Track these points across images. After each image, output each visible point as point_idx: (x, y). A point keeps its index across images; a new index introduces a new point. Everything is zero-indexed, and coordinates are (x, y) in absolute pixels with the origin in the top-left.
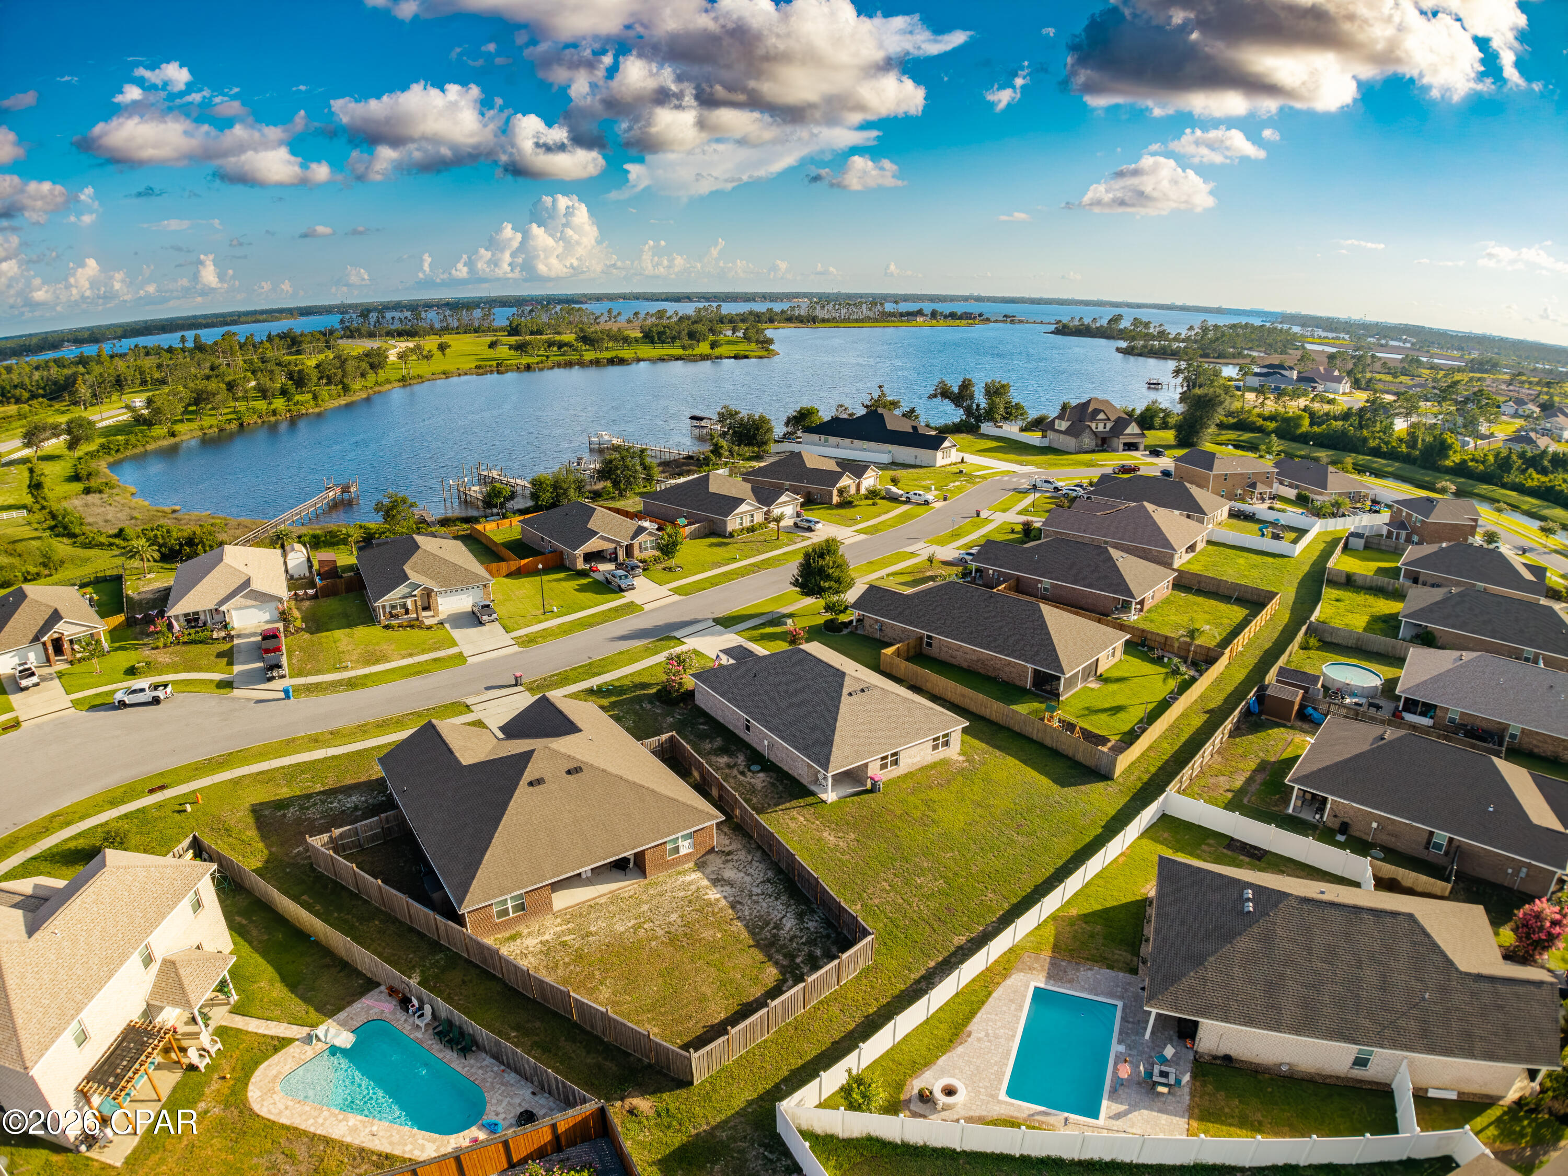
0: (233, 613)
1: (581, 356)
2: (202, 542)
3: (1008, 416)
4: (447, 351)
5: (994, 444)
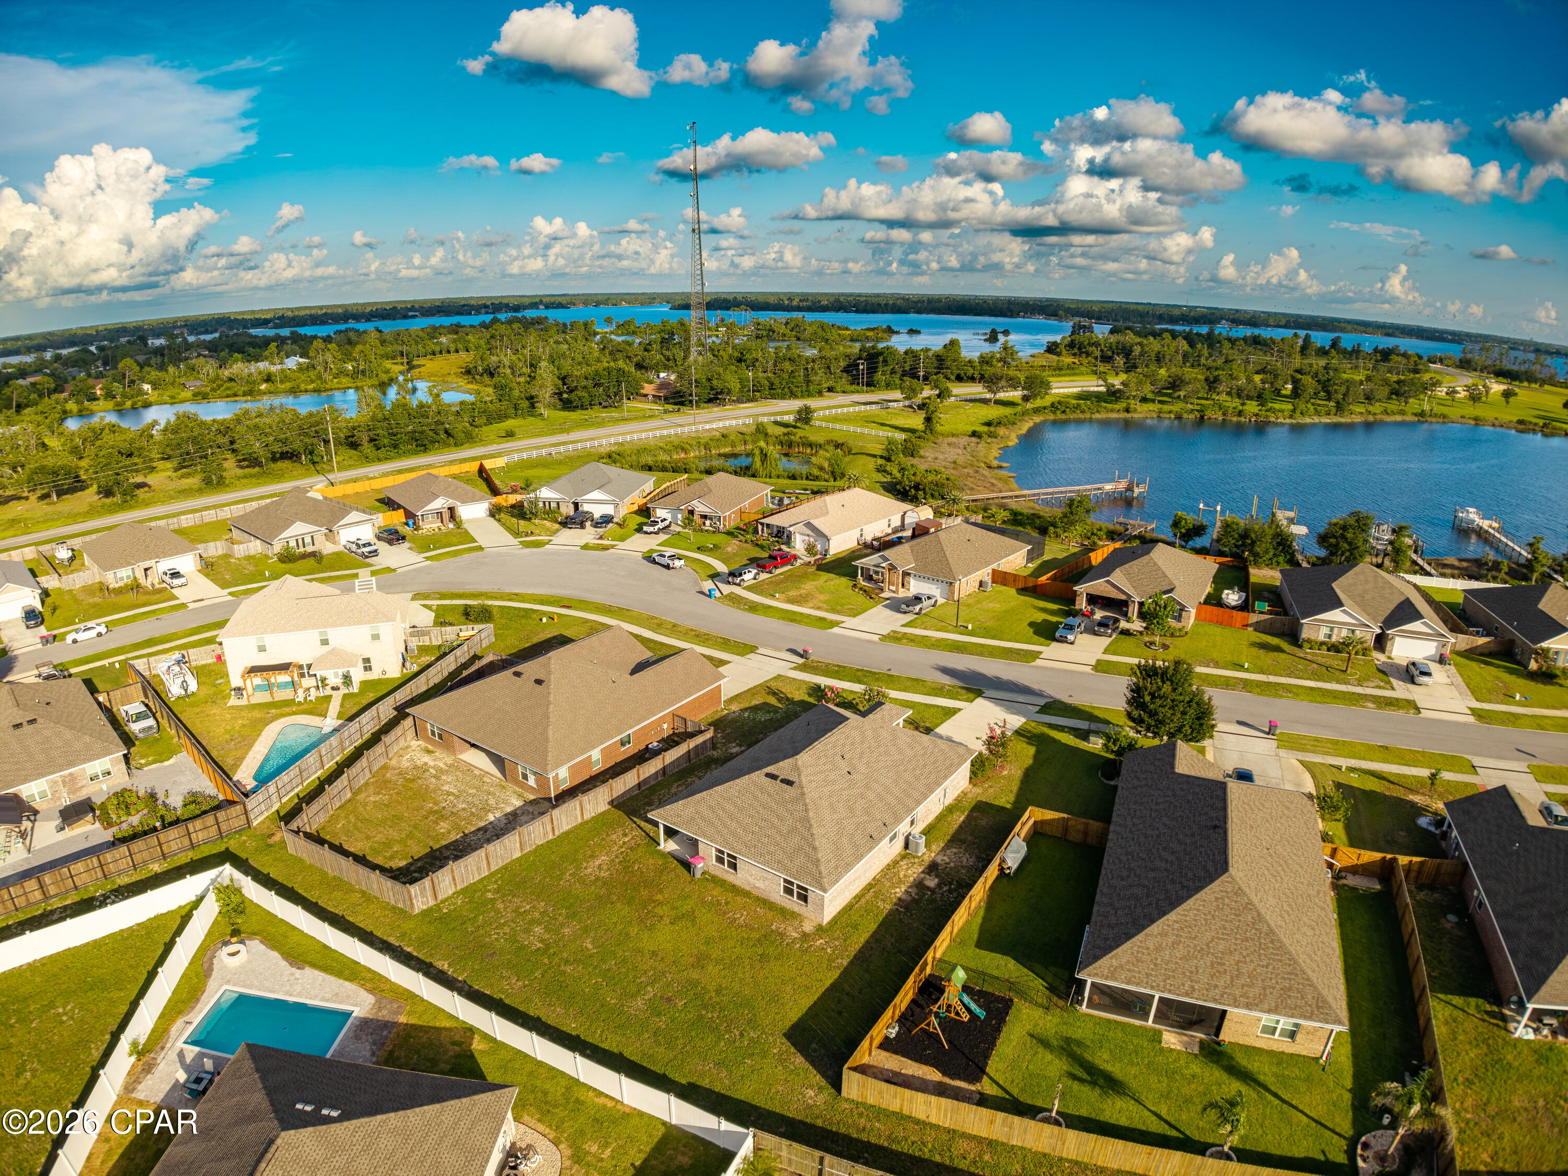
0: (798, 536)
4: (1512, 399)
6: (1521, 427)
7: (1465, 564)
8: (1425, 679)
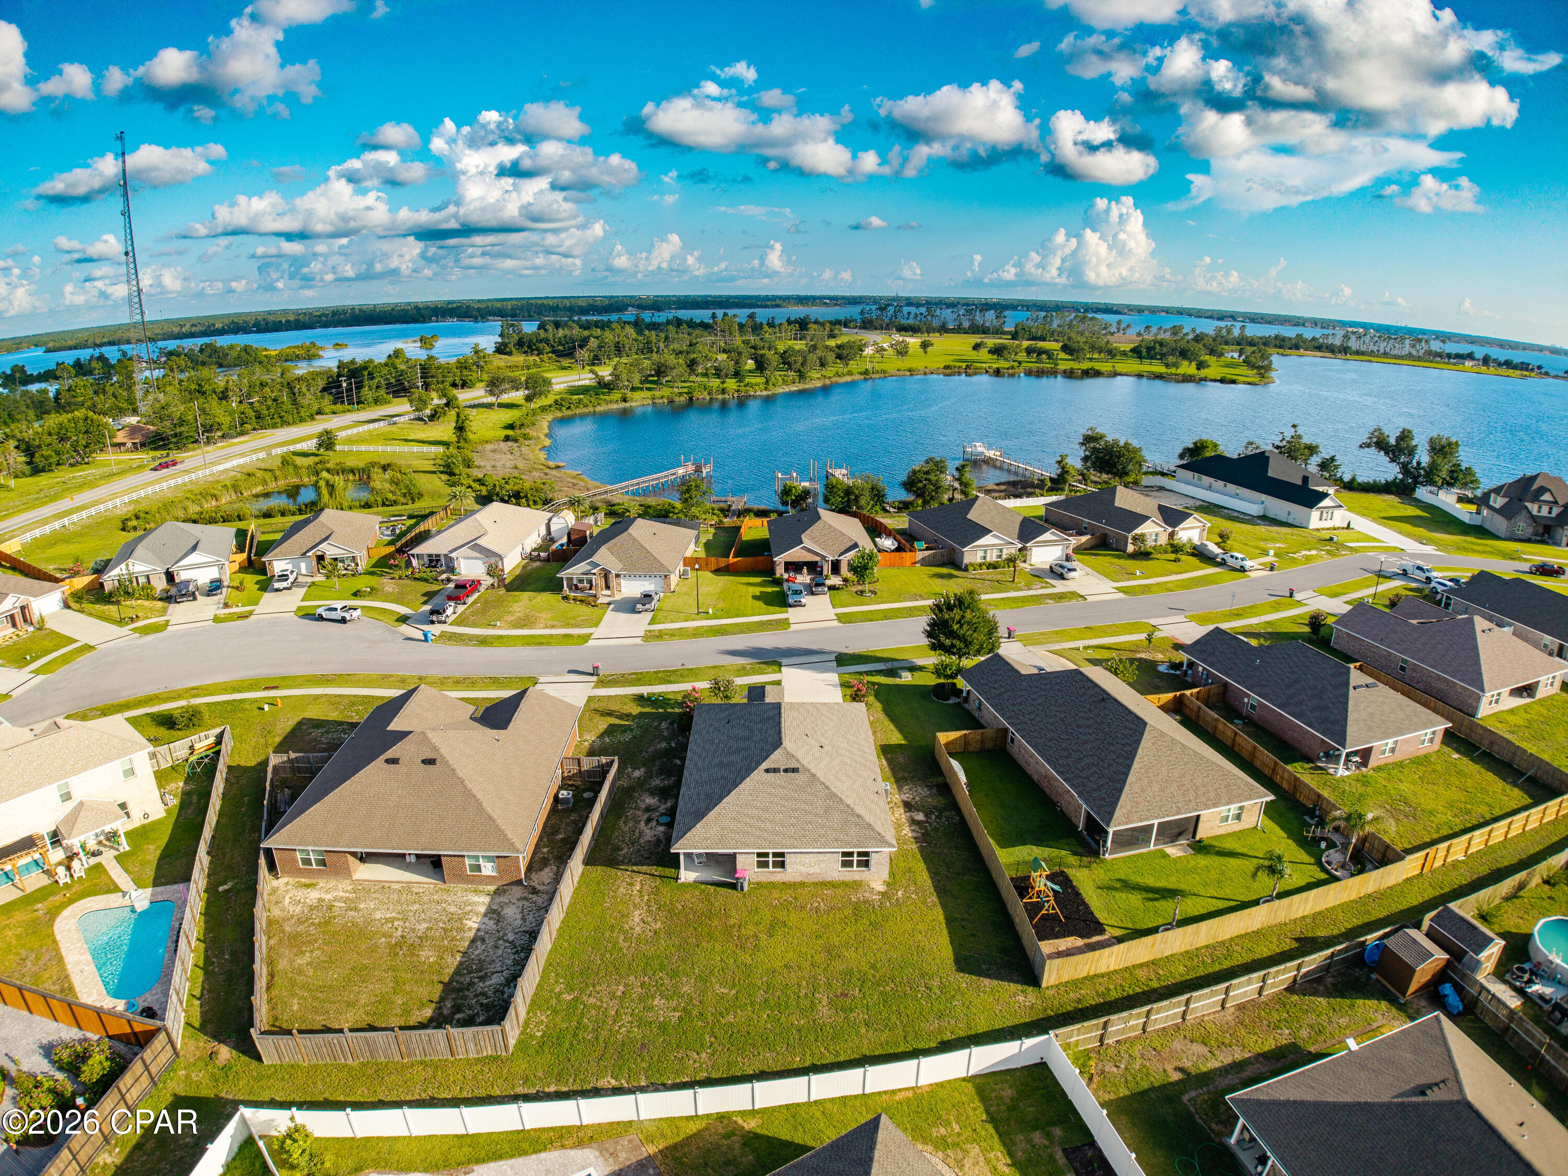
0: (462, 561)
1: (1056, 365)
2: (526, 496)
3: (1449, 483)
4: (930, 349)
5: (1419, 512)
6: (948, 371)
7: (1003, 487)
8: (1072, 574)
